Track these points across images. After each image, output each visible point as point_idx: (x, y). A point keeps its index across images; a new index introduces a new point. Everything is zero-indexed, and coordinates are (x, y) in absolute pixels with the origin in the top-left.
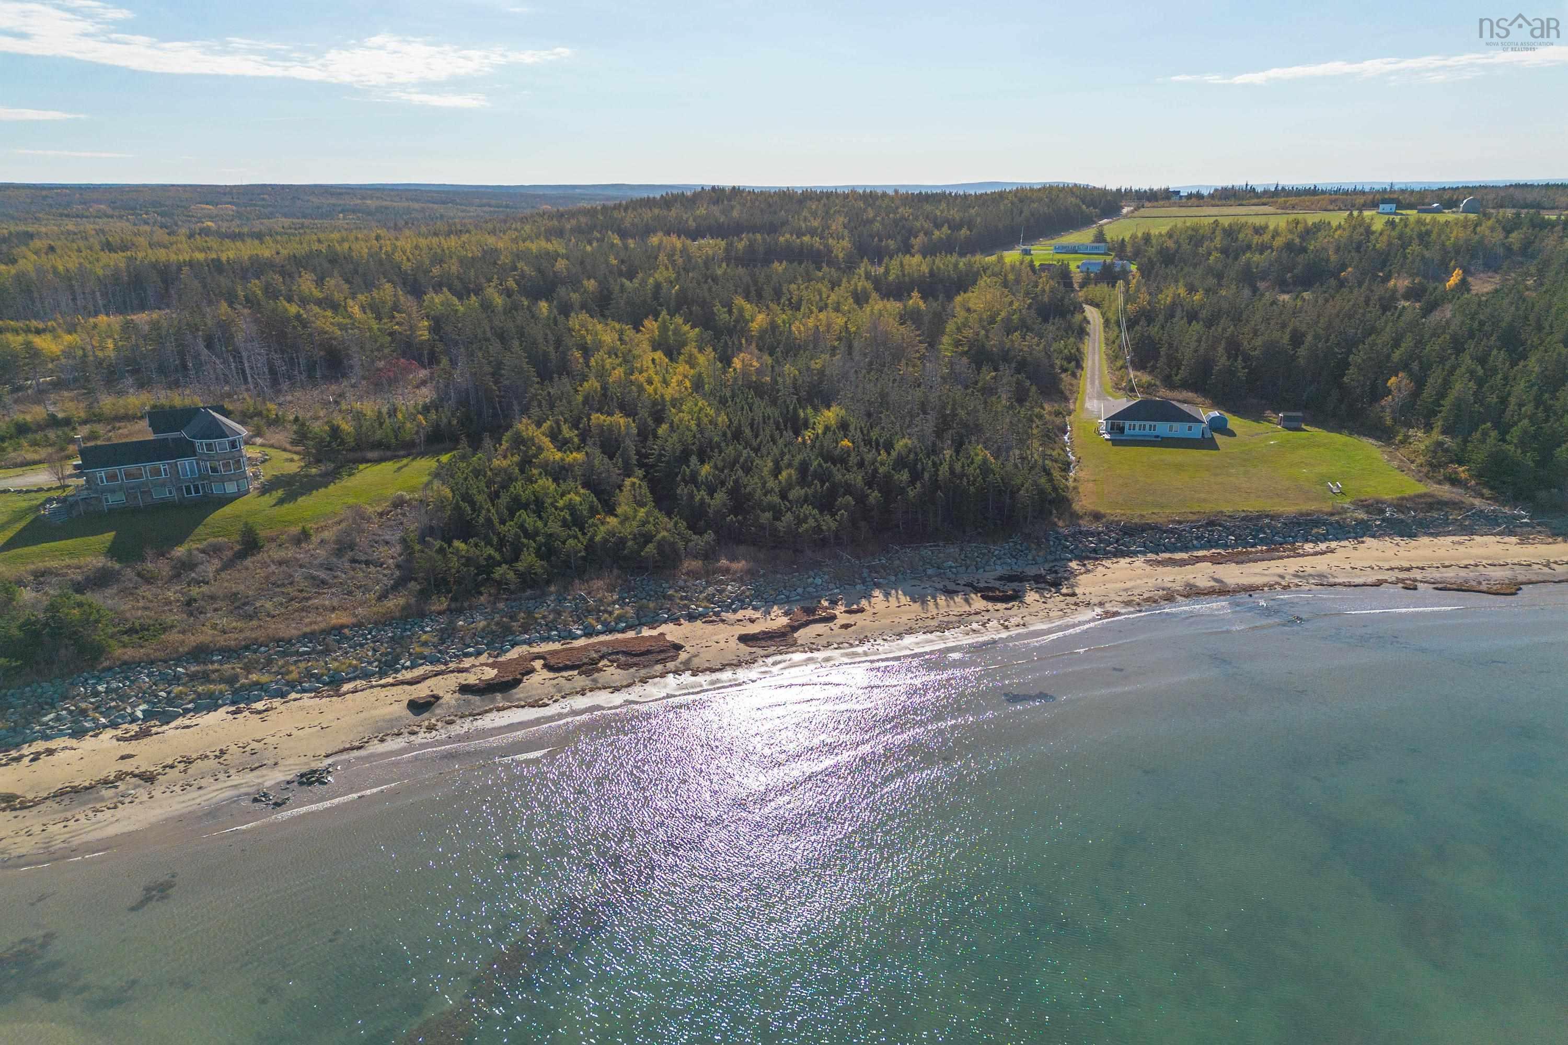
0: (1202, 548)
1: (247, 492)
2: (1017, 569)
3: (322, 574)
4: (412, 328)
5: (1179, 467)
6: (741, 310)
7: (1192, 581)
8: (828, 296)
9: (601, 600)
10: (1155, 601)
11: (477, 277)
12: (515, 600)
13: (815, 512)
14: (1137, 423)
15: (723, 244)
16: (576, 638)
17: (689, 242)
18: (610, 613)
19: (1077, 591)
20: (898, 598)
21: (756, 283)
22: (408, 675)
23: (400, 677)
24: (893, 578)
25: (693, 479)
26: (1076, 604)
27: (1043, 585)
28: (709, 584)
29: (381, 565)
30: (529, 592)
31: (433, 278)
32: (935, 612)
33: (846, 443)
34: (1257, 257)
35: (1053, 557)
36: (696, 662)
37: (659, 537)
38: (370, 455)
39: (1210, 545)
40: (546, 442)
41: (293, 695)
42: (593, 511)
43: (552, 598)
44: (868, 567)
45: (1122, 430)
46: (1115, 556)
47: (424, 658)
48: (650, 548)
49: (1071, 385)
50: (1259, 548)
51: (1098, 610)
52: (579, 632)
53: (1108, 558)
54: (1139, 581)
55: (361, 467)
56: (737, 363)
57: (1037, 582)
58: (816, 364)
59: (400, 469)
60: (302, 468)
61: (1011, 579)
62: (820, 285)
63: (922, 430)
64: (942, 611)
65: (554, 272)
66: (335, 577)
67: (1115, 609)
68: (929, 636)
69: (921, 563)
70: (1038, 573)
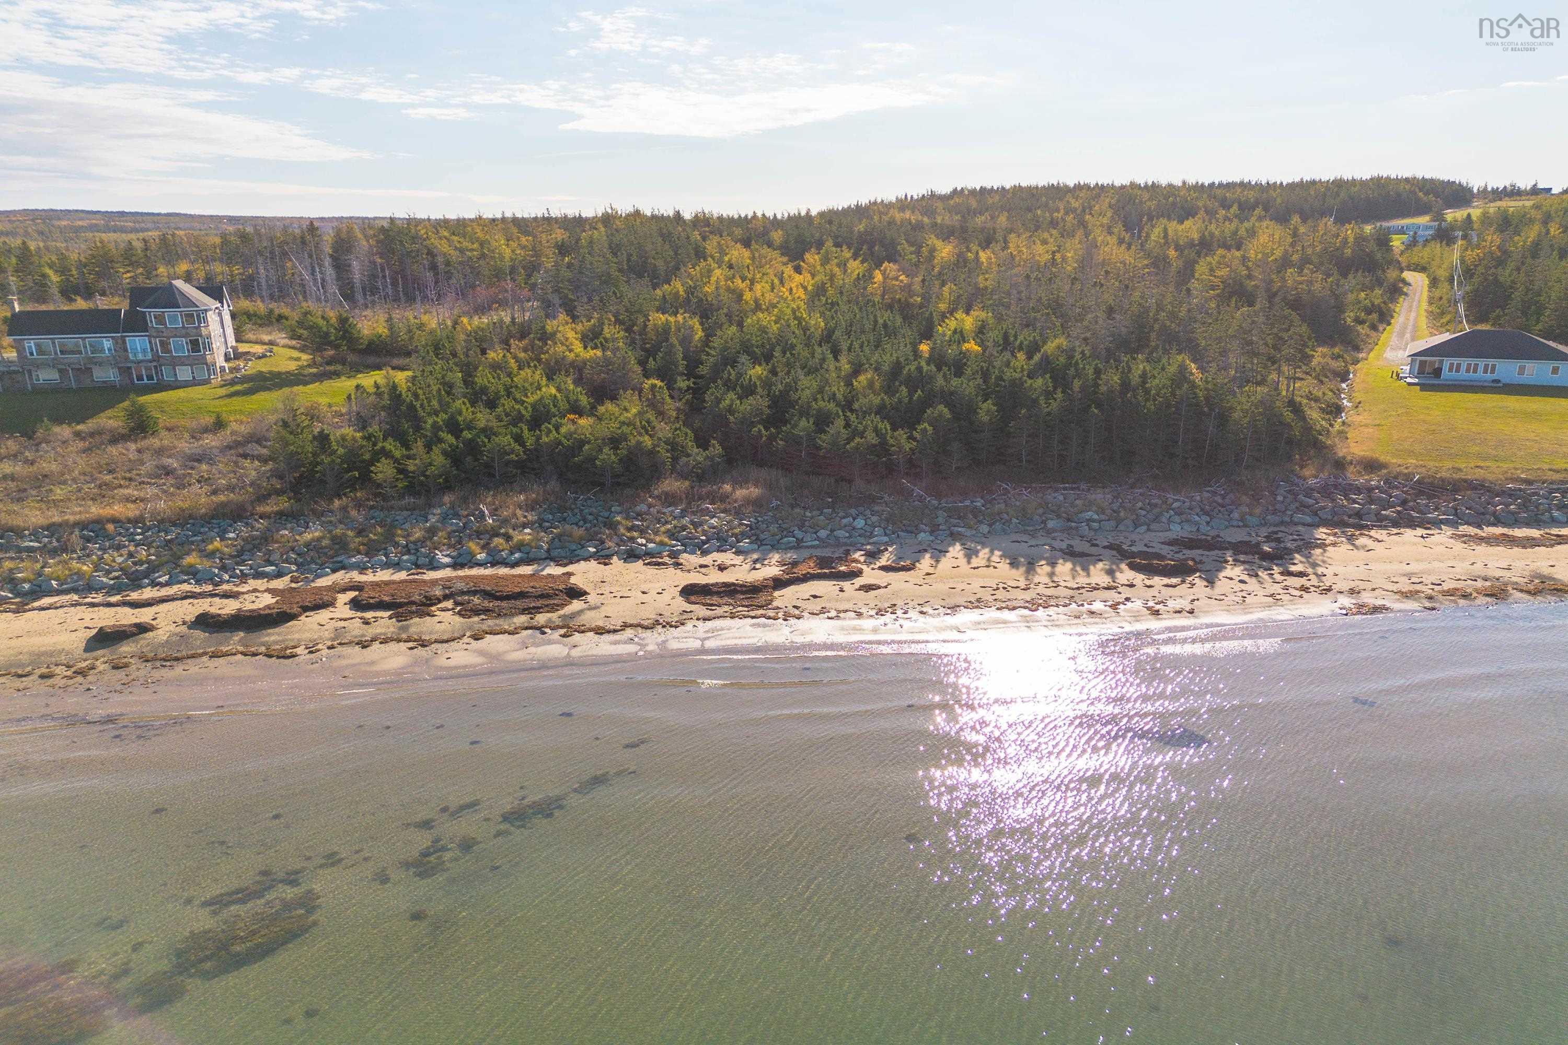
1: (207, 382)
2: (1207, 531)
4: (538, 253)
5: (1532, 416)
7: (1546, 571)
9: (505, 522)
10: (1466, 596)
12: (382, 509)
14: (1464, 361)
16: (435, 567)
18: (511, 539)
19: (1312, 569)
20: (987, 557)
22: (148, 594)
23: (135, 595)
24: (985, 528)
26: (1303, 589)
28: (685, 512)
32: (1042, 581)
33: (972, 346)
35: (1277, 519)
40: (572, 338)
43: (438, 511)
44: (948, 510)
45: (1437, 372)
46: (1396, 524)
47: (194, 573)
49: (1368, 336)
51: (1346, 601)
52: (447, 560)
53: (1380, 527)
54: (1436, 564)
56: (879, 278)
57: (1239, 552)
60: (301, 367)
61: (1191, 544)
67: (1379, 602)
69: (1041, 511)
70: (1247, 539)
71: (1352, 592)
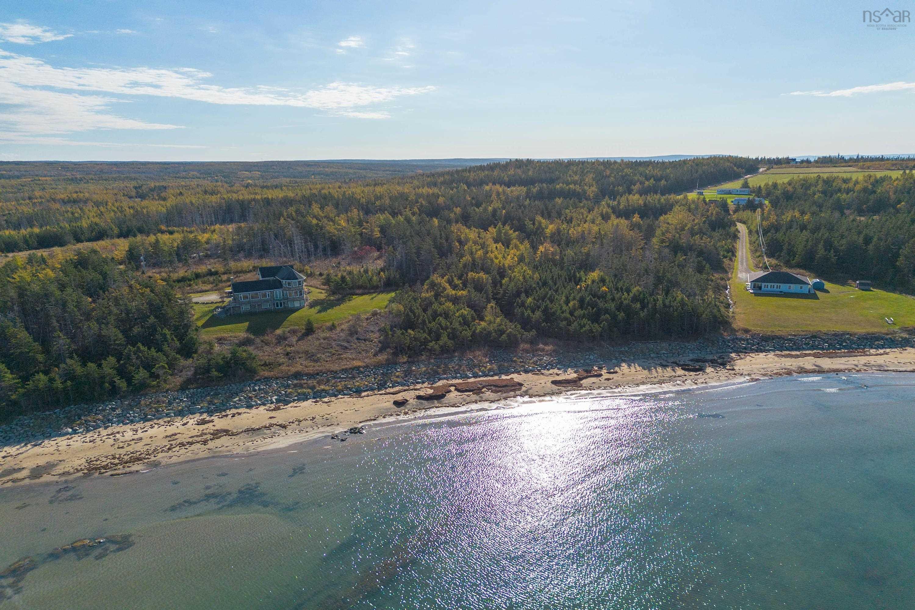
0: (808, 349)
1: (304, 307)
2: (702, 356)
3: (346, 344)
4: (372, 231)
5: (795, 308)
6: (540, 223)
7: (802, 366)
8: (587, 217)
9: (480, 361)
10: (780, 375)
11: (399, 206)
12: (439, 359)
13: (589, 322)
14: (769, 284)
15: (525, 189)
16: (470, 378)
17: (506, 188)
18: (486, 367)
19: (735, 368)
20: (635, 367)
21: (547, 209)
22: (392, 390)
23: (388, 391)
24: (632, 358)
25: (523, 304)
26: (735, 374)
27: (716, 365)
28: (534, 356)
29: (372, 341)
30: (445, 355)
31: (376, 207)
32: (656, 375)
33: (604, 288)
34: (844, 196)
35: (721, 351)
36: (530, 392)
37: (508, 332)
38: (358, 291)
39: (813, 348)
40: (447, 286)
41: (340, 396)
42: (474, 319)
43: (456, 359)
44: (618, 351)
45: (760, 288)
46: (757, 351)
47: (398, 383)
48: (504, 336)
49: (729, 265)
50: (843, 350)
51: (748, 378)
52: (470, 375)
53: (753, 353)
54: (770, 365)
55: (354, 297)
56: (541, 248)
57: (712, 363)
58: (585, 250)
59: (372, 298)
60: (327, 296)
61: (698, 361)
62: (582, 210)
63: (646, 283)
64: (660, 375)
65: (437, 204)
66: (351, 346)
67: (757, 377)
68: (653, 386)
69: (647, 351)
70: (713, 358)
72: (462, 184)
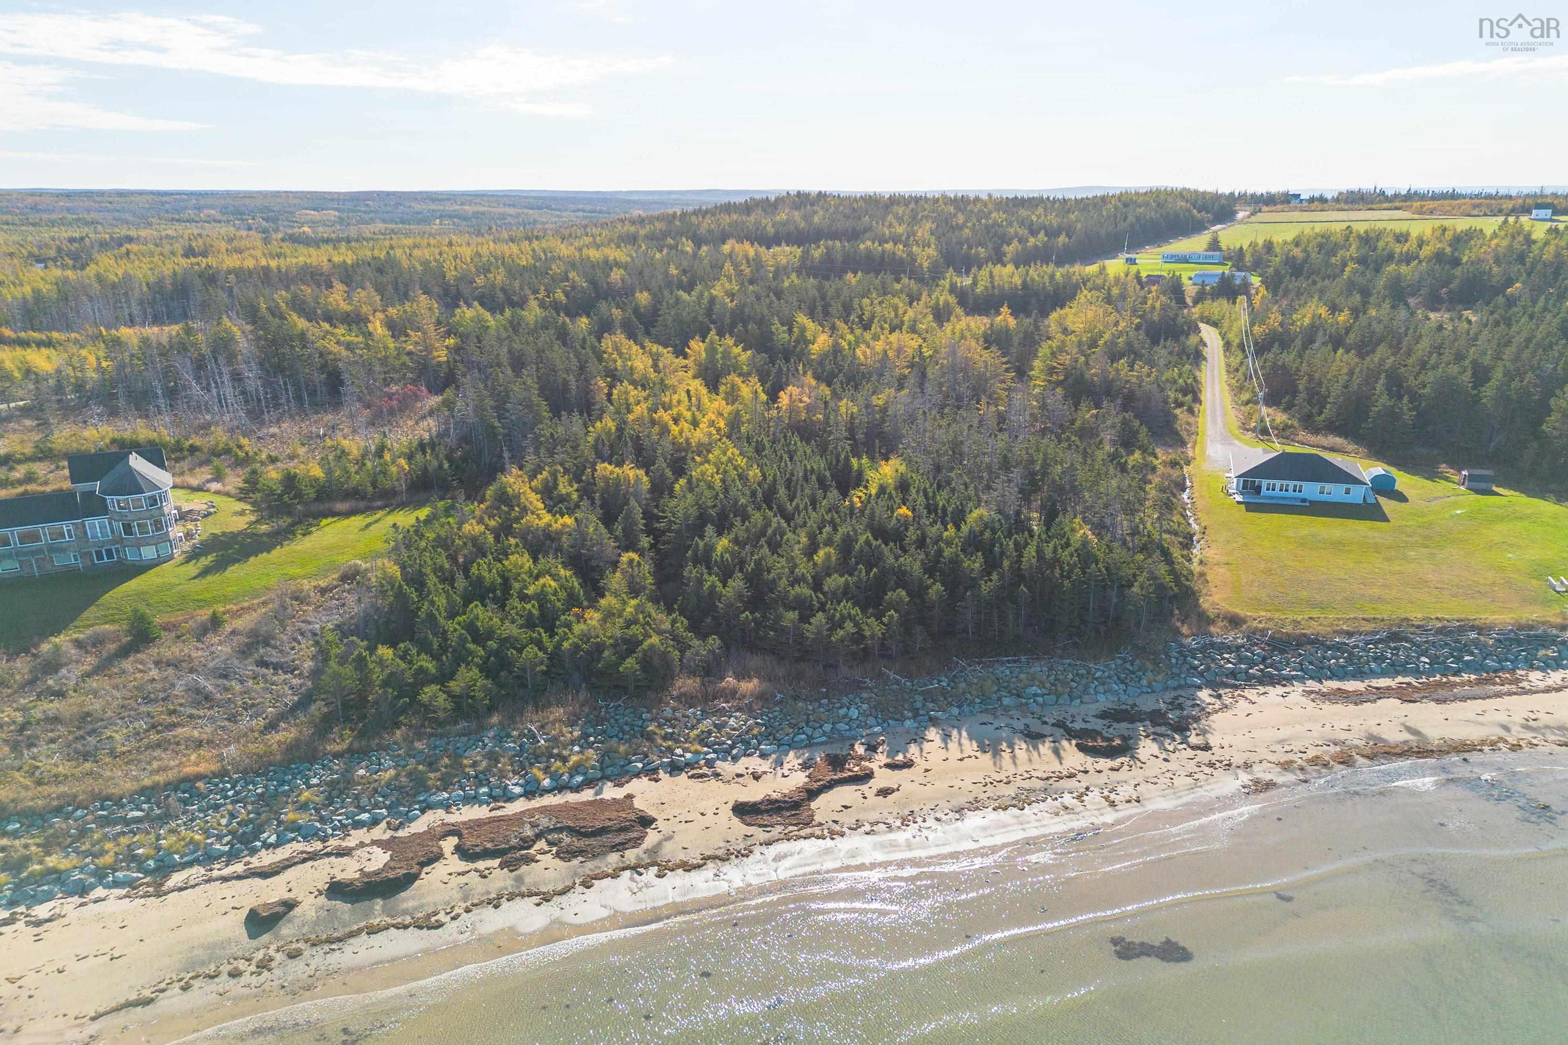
0: (1384, 674)
1: (171, 557)
2: (1127, 701)
3: (208, 686)
4: (429, 349)
5: (1338, 546)
6: (803, 330)
7: (1376, 731)
8: (905, 313)
9: (555, 739)
10: (1326, 765)
11: (522, 288)
12: (441, 736)
13: (855, 611)
14: (1278, 483)
15: (799, 251)
16: (510, 799)
17: (763, 250)
18: (564, 760)
19: (1213, 740)
20: (960, 744)
21: (823, 298)
22: (266, 858)
23: (255, 862)
24: (955, 711)
25: (705, 559)
26: (1211, 765)
27: (1162, 729)
28: (705, 714)
29: (292, 672)
30: (463, 724)
31: (477, 288)
32: (1011, 770)
33: (904, 510)
34: (1404, 269)
35: (1176, 684)
36: (666, 851)
37: (645, 645)
38: (340, 506)
39: (1395, 669)
40: (534, 500)
41: (99, 892)
42: (572, 600)
43: (491, 734)
44: (922, 693)
45: (1258, 490)
46: (1261, 682)
47: (298, 829)
48: (630, 663)
49: (1188, 424)
50: (1466, 676)
51: (1245, 777)
52: (518, 790)
54: (1298, 728)
55: (324, 522)
56: (784, 399)
57: (1155, 724)
58: (878, 401)
59: (368, 526)
60: (251, 523)
61: (1118, 717)
62: (896, 300)
63: (1003, 496)
64: (1021, 770)
65: (608, 283)
66: (227, 689)
67: (1268, 777)
68: (1002, 815)
69: (996, 688)
70: (1156, 707)
71: (1247, 766)
72: (684, 239)
